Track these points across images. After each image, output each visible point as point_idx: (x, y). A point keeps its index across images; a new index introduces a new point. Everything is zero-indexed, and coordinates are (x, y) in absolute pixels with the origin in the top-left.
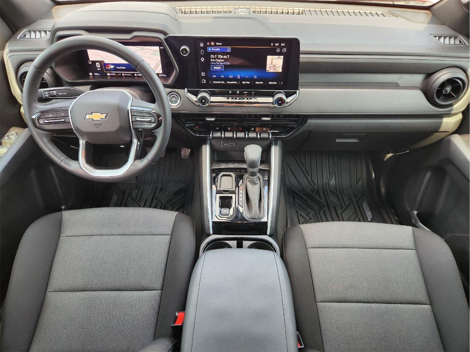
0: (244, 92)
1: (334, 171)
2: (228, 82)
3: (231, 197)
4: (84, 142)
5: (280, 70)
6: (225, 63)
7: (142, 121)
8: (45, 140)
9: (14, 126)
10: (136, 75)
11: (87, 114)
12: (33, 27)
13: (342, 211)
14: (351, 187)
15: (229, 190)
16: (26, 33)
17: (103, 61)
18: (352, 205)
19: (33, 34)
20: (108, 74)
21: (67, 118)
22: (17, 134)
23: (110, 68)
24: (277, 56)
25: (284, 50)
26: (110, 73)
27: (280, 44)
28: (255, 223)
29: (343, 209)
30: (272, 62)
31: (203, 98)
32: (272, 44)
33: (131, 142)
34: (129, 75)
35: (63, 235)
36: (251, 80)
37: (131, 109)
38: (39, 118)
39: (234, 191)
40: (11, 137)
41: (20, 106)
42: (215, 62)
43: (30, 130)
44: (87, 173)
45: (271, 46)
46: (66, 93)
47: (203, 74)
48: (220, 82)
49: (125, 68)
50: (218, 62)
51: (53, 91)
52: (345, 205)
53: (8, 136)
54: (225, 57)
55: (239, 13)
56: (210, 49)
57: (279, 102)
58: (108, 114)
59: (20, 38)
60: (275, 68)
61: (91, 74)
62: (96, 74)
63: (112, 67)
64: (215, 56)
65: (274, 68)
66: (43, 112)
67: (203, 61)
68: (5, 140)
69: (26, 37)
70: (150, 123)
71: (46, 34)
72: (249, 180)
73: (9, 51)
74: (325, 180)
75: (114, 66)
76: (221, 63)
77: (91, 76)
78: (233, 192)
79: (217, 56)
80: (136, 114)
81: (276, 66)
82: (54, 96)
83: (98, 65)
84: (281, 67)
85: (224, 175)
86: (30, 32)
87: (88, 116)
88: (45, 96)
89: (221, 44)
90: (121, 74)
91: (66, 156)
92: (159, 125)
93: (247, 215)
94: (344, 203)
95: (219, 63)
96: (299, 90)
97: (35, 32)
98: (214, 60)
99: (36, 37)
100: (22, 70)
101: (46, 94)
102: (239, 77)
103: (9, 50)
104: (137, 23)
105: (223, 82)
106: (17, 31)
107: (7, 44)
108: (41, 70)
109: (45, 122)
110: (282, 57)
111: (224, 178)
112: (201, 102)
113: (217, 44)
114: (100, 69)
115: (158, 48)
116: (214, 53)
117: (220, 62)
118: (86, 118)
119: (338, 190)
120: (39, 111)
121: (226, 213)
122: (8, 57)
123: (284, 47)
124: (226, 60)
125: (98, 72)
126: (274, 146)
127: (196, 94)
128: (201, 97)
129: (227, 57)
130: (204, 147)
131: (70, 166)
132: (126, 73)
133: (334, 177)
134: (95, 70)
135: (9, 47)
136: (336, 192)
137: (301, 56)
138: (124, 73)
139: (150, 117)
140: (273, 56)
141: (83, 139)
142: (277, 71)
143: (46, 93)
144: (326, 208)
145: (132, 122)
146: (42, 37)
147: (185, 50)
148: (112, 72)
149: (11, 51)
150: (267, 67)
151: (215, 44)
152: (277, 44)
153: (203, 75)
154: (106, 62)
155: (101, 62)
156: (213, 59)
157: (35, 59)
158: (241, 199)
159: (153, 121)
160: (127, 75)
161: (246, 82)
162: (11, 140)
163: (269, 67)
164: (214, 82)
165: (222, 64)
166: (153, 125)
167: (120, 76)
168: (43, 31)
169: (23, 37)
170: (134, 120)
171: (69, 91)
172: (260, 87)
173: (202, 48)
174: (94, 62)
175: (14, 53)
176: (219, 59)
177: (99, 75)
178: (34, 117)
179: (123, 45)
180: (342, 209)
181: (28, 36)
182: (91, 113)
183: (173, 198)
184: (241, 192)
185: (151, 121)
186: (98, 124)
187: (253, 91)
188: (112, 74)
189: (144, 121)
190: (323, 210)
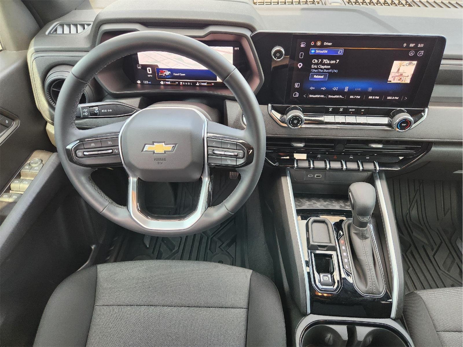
0: (350, 110)
1: (415, 200)
2: (330, 96)
3: (330, 256)
4: (135, 179)
5: (408, 81)
6: (330, 71)
7: (224, 155)
8: (83, 179)
9: (38, 149)
10: (198, 84)
11: (146, 144)
12: (66, 19)
13: (434, 252)
14: (438, 219)
15: (327, 246)
16: (57, 28)
17: (157, 66)
18: (443, 244)
19: (66, 28)
20: (162, 83)
21: (115, 149)
22: (42, 161)
23: (165, 74)
24: (408, 62)
25: (420, 53)
26: (163, 81)
27: (417, 45)
28: (374, 301)
29: (435, 250)
30: (399, 70)
31: (296, 118)
32: (405, 45)
33: (200, 181)
34: (189, 84)
35: (99, 302)
36: (364, 93)
37: (207, 137)
38: (76, 149)
39: (334, 246)
40: (33, 165)
41: (46, 122)
42: (317, 69)
43: (58, 156)
44: (140, 225)
45: (403, 47)
46: (111, 110)
47: (296, 85)
48: (319, 96)
49: (184, 75)
50: (322, 69)
51: (94, 108)
52: (436, 245)
53: (29, 164)
54: (333, 62)
55: (332, 4)
56: (313, 51)
57: (403, 125)
58: (177, 145)
59: (50, 33)
60: (401, 79)
61: (139, 82)
62: (146, 82)
63: (168, 73)
64: (318, 61)
65: (400, 77)
66: (82, 140)
67: (300, 67)
68: (25, 170)
69: (58, 33)
70: (235, 159)
71: (84, 29)
72: (355, 232)
73: (34, 51)
74: (405, 210)
75: (170, 72)
76: (325, 71)
77: (139, 85)
78: (333, 249)
79: (322, 61)
80: (214, 144)
81: (403, 75)
82: (96, 114)
83: (149, 71)
84: (410, 77)
85: (315, 221)
86: (62, 25)
87: (147, 148)
88: (84, 114)
89: (330, 44)
90: (179, 82)
91: (110, 200)
92: (248, 162)
93: (360, 288)
94: (434, 240)
95: (322, 71)
96: (428, 108)
97: (69, 25)
98: (316, 67)
99: (70, 32)
100: (53, 76)
101: (84, 112)
102: (346, 89)
103: (35, 49)
104: (214, 14)
105: (323, 96)
106: (45, 24)
107: (33, 42)
108: (84, 80)
109: (84, 155)
110: (415, 62)
111: (315, 224)
112: (293, 123)
113: (325, 44)
114: (152, 76)
115: (232, 48)
116: (318, 57)
117: (325, 69)
118: (144, 150)
119: (422, 223)
120: (78, 139)
121: (328, 282)
122: (33, 58)
123: (421, 49)
124: (333, 66)
125: (149, 79)
126: (379, 181)
127: (283, 112)
128: (293, 117)
129: (336, 62)
130: (283, 179)
131: (116, 214)
132: (185, 82)
133: (416, 206)
134: (144, 76)
135: (35, 45)
136: (420, 225)
137: (443, 62)
138: (183, 82)
139: (237, 150)
140: (403, 62)
141: (134, 176)
142: (403, 82)
143: (86, 110)
144: (412, 247)
145: (208, 155)
146: (78, 32)
147: (279, 51)
148: (167, 80)
149: (37, 51)
150: (390, 76)
151: (322, 44)
152: (412, 45)
153: (297, 87)
154: (160, 67)
155: (153, 67)
156: (315, 64)
157: (76, 62)
158: (346, 260)
159: (241, 155)
160: (186, 84)
161: (355, 96)
162: (34, 170)
163: (392, 77)
164: (311, 96)
165: (327, 71)
166: (241, 161)
167: (177, 85)
168: (80, 24)
169: (54, 32)
170: (210, 152)
171: (115, 108)
172: (374, 102)
173: (302, 49)
174: (145, 67)
175: (42, 53)
176: (324, 64)
177: (150, 83)
178: (69, 147)
179: (205, 44)
180: (433, 249)
181: (60, 31)
182: (151, 143)
183: (220, 229)
184: (344, 248)
185: (237, 156)
186: (160, 158)
187: (363, 109)
188: (166, 82)
189: (226, 156)
190: (409, 251)
